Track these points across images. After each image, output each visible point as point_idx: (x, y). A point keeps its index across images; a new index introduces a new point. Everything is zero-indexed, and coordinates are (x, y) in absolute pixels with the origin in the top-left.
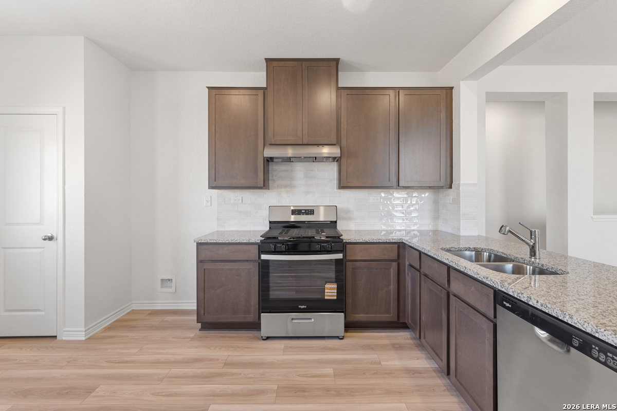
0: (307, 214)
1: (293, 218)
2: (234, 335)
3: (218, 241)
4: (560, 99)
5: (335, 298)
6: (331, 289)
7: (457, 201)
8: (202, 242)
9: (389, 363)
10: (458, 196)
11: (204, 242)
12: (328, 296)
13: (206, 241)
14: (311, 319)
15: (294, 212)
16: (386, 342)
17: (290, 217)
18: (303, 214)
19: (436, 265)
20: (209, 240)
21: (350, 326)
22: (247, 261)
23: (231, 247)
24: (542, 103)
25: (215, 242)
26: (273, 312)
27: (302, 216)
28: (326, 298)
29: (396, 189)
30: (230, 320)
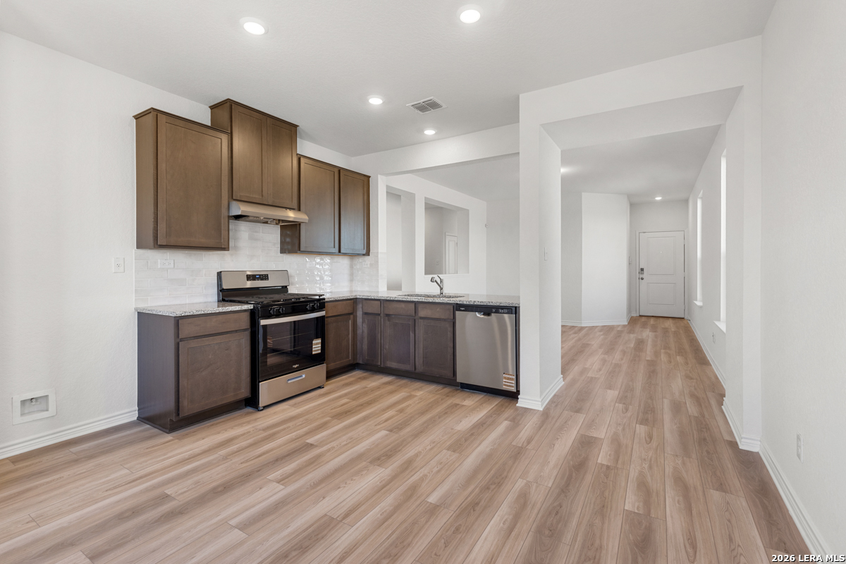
0: (262, 279)
1: (249, 284)
2: (221, 420)
3: (206, 312)
4: (411, 197)
5: (320, 351)
6: (317, 344)
7: (375, 265)
8: (186, 314)
9: (370, 385)
10: (377, 262)
11: (189, 314)
12: (315, 351)
13: (191, 314)
14: (301, 376)
15: (250, 278)
16: (352, 379)
17: (246, 284)
18: (258, 279)
19: (403, 305)
20: (195, 312)
21: (330, 375)
22: (236, 331)
23: (220, 317)
24: (399, 196)
25: (203, 313)
26: (267, 380)
27: (257, 281)
28: (313, 353)
29: (338, 255)
30: (220, 403)
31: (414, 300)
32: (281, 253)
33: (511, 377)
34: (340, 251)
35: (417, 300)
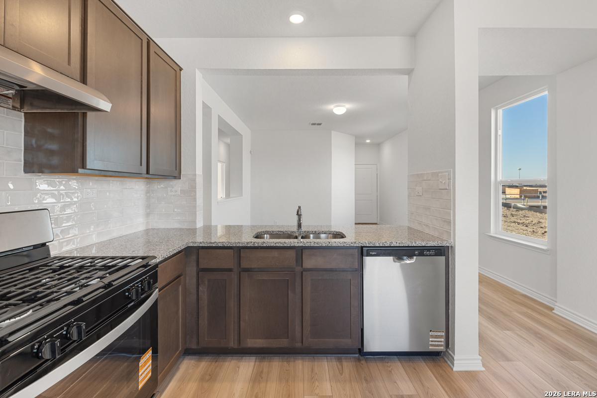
12: (143, 379)
28: (141, 385)
29: (140, 177)
31: (296, 245)
32: (26, 171)
33: (439, 334)
34: (148, 172)
35: (301, 245)
